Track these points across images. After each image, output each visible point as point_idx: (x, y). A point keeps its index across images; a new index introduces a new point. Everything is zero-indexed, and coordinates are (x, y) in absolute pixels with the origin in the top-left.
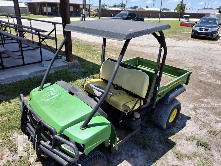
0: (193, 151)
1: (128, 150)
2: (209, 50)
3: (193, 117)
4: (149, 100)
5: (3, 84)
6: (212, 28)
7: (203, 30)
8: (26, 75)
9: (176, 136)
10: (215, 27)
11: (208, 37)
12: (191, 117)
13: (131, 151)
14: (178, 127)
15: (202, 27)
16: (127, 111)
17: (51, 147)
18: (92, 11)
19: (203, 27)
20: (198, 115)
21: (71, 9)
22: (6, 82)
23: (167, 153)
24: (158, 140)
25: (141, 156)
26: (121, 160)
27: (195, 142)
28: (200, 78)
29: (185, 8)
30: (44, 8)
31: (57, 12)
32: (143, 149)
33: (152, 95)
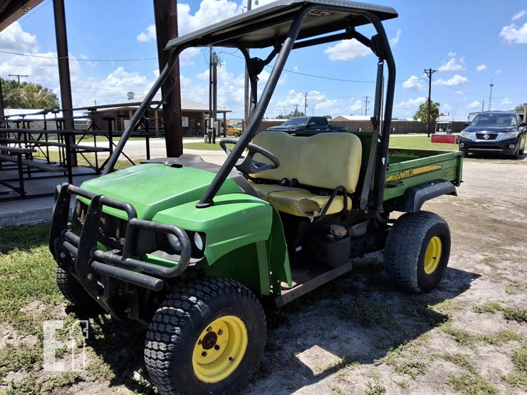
0: (496, 330)
1: (321, 329)
2: (506, 173)
3: (486, 274)
4: (365, 195)
5: (19, 224)
6: (504, 131)
7: (485, 136)
9: (447, 303)
10: (511, 130)
11: (498, 152)
12: (481, 274)
13: (331, 330)
14: (449, 291)
15: (483, 130)
16: (313, 213)
17: (120, 258)
18: (229, 126)
19: (484, 132)
20: (499, 271)
21: (185, 122)
22: (26, 220)
23: (428, 333)
24: (400, 312)
25: (358, 338)
26: (304, 345)
27: (499, 315)
28: (493, 216)
29: (437, 111)
30: (125, 121)
31: (154, 129)
32: (362, 326)
33: (373, 183)
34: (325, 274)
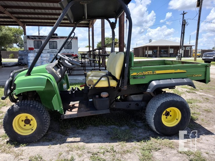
8: (80, 80)
16: (91, 85)
21: (172, 51)
30: (146, 51)
31: (157, 54)
34: (93, 111)
